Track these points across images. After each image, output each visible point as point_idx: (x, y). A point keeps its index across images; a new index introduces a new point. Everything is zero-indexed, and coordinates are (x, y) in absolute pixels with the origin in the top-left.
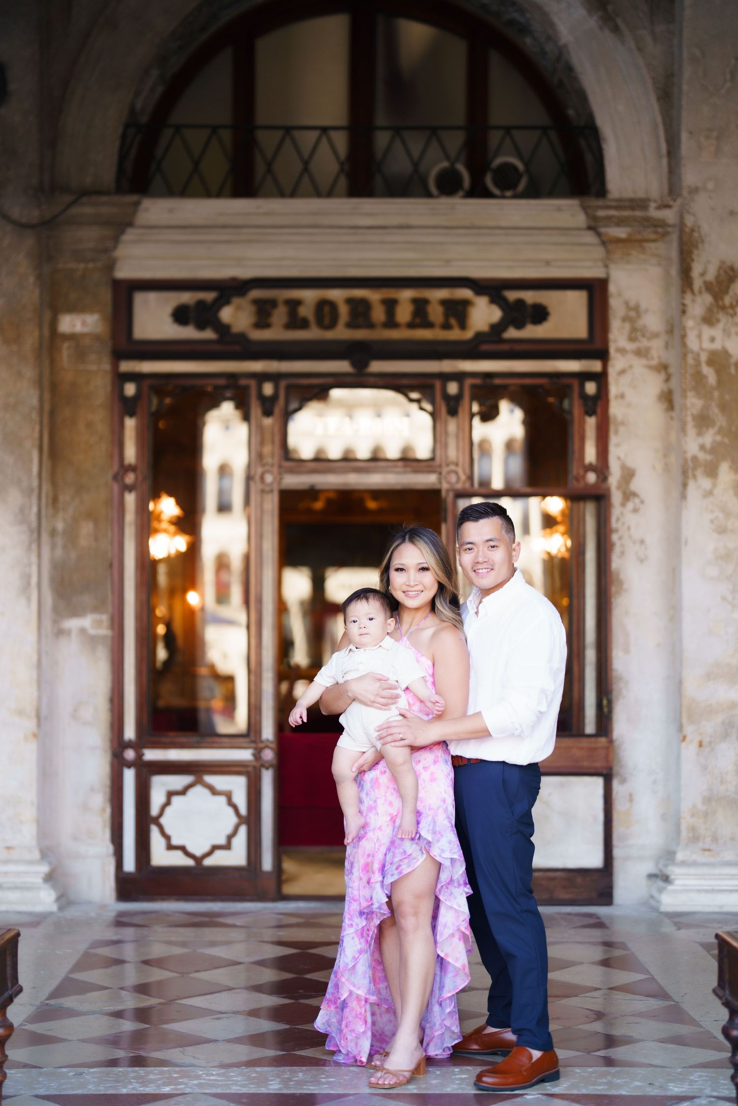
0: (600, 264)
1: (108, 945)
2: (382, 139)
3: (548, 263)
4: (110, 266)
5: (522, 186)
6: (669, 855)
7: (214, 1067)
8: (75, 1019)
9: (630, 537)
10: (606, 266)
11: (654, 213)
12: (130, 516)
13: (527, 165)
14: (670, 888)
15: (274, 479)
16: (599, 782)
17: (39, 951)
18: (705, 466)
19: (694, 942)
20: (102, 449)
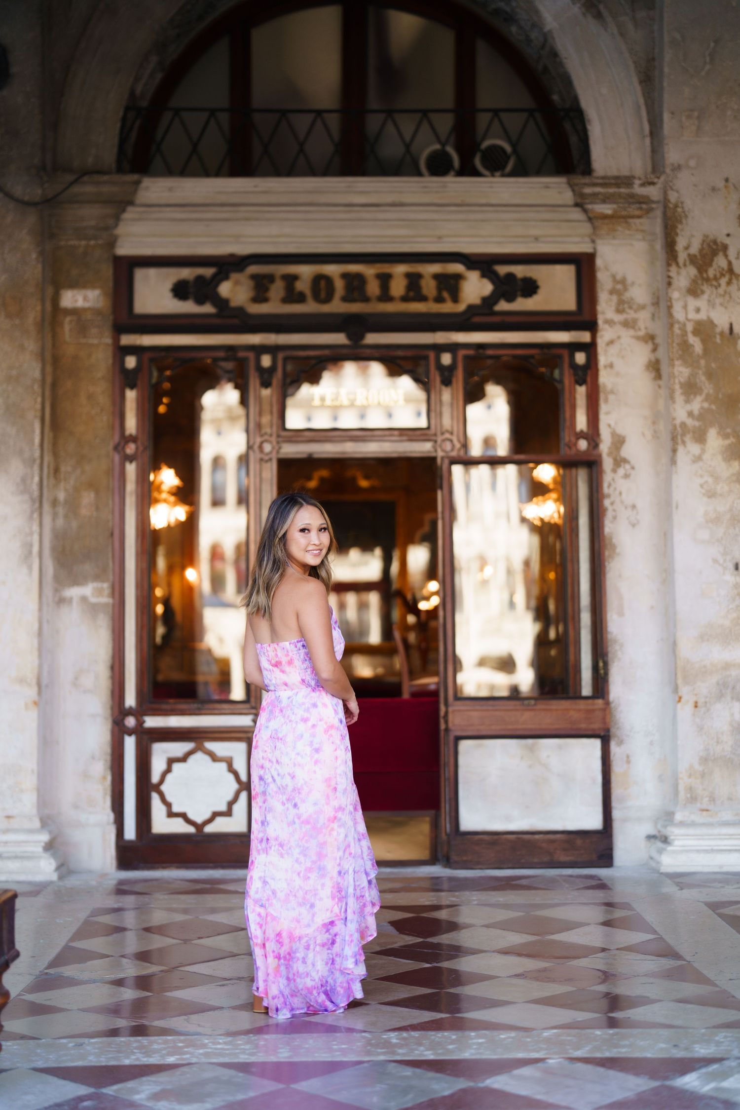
0: (587, 239)
1: (109, 913)
2: (373, 122)
3: (537, 239)
4: (112, 243)
5: (509, 168)
6: (668, 817)
7: (220, 1035)
8: (75, 988)
9: (622, 502)
10: (593, 241)
11: (638, 190)
12: (131, 486)
13: (514, 146)
14: (670, 848)
15: (273, 448)
16: (597, 743)
17: (39, 920)
18: (694, 432)
19: (698, 901)
20: (104, 420)
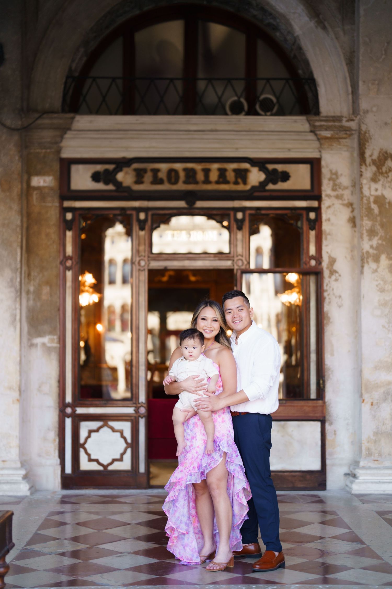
0: (317, 150)
1: (58, 515)
2: (201, 85)
3: (289, 150)
4: (59, 151)
5: (275, 110)
6: (356, 463)
8: (41, 557)
9: (334, 294)
10: (320, 152)
11: (345, 123)
12: (69, 284)
13: (278, 98)
14: (357, 481)
15: (146, 263)
16: (318, 424)
17: (21, 518)
18: (373, 257)
19: (372, 511)
20: (54, 247)
